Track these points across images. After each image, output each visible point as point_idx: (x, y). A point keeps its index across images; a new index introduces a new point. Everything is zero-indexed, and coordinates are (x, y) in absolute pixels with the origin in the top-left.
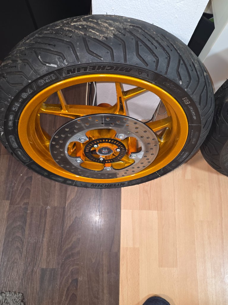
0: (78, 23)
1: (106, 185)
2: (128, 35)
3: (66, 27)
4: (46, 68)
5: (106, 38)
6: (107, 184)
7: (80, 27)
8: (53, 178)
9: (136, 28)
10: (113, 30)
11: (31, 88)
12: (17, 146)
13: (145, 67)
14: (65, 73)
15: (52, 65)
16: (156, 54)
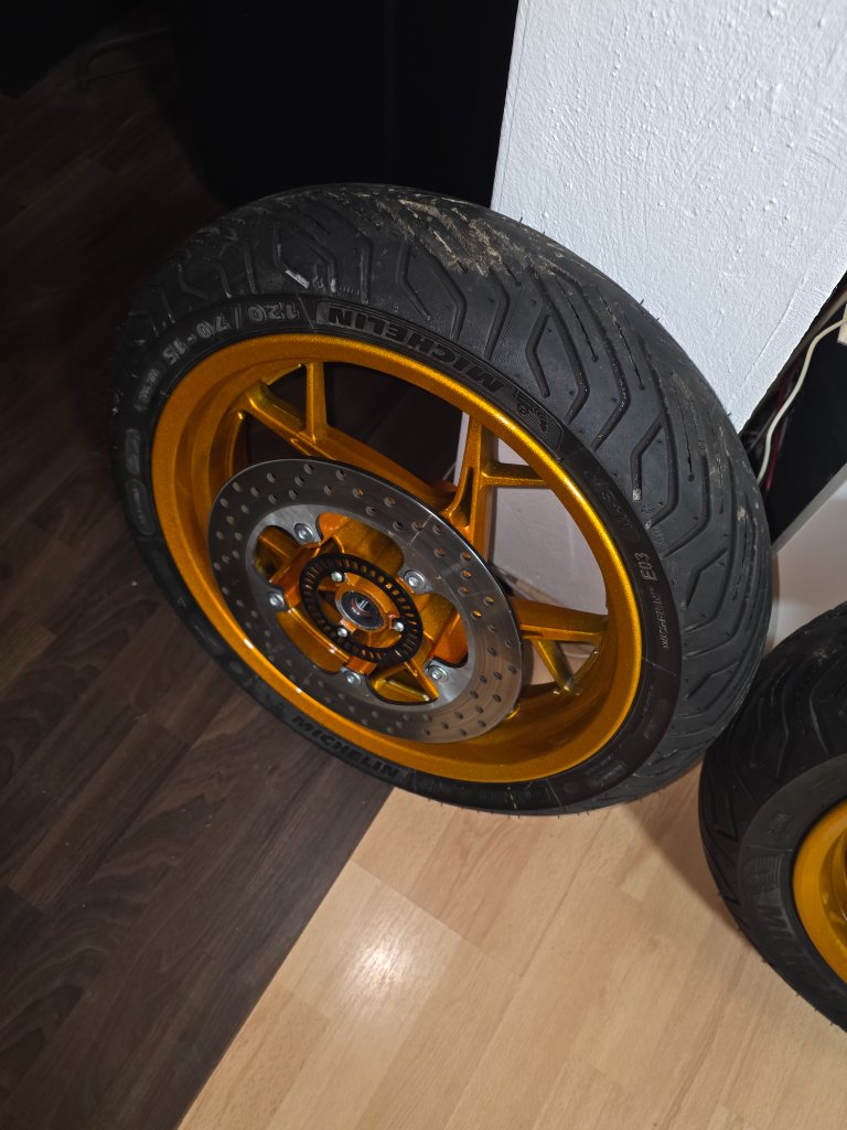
0: (419, 206)
1: (339, 744)
2: (530, 287)
3: (384, 201)
4: (280, 279)
5: (465, 270)
6: (344, 745)
7: (416, 216)
8: (197, 627)
9: (563, 282)
10: (496, 258)
11: (229, 317)
12: (138, 468)
13: (540, 397)
14: (324, 315)
15: (299, 279)
16: (588, 375)
